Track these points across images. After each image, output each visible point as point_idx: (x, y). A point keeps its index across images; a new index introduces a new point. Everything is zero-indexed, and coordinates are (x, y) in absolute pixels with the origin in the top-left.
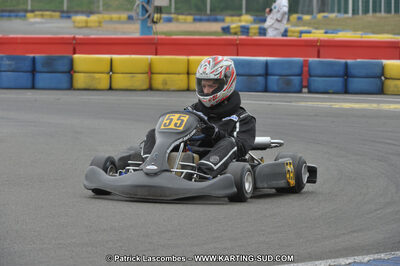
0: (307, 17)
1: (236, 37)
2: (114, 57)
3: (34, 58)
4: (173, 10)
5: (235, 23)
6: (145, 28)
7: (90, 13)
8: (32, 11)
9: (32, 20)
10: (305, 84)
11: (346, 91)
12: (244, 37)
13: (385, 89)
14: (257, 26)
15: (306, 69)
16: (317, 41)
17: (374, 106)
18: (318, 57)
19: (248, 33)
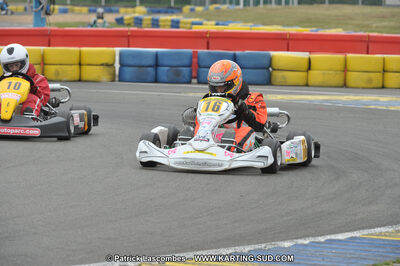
0: (199, 9)
1: (126, 29)
4: (69, 1)
5: (128, 14)
6: (39, 20)
10: (194, 74)
12: (135, 29)
13: (273, 80)
14: (150, 17)
15: (195, 60)
16: (207, 33)
18: (208, 48)
19: (141, 24)
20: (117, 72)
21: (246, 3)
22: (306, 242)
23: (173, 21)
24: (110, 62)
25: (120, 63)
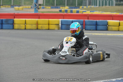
0: (85, 7)
1: (63, 13)
2: (26, 19)
3: (2, 20)
4: (45, 5)
5: (63, 9)
6: (36, 11)
7: (20, 6)
8: (2, 5)
9: (2, 8)
10: (84, 27)
11: (96, 30)
12: (65, 13)
13: (108, 29)
14: (70, 10)
15: (84, 23)
16: (88, 14)
17: (105, 34)
18: (88, 19)
19: (67, 12)
20: (60, 27)
21: (99, 5)
22: (120, 79)
23: (77, 11)
24: (58, 24)
25: (61, 24)
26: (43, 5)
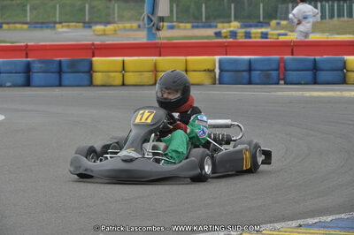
0: (284, 23)
1: (224, 40)
2: (126, 58)
3: (60, 62)
4: (175, 19)
5: (225, 28)
6: (151, 35)
7: (107, 23)
8: (60, 23)
9: (60, 30)
10: (282, 77)
11: (315, 82)
12: (231, 40)
13: (347, 79)
14: (243, 30)
15: (282, 65)
16: (291, 42)
17: (338, 94)
18: (292, 55)
19: (236, 36)
20: (217, 76)
23: (262, 33)
24: (211, 68)
25: (220, 68)
26: (170, 19)
